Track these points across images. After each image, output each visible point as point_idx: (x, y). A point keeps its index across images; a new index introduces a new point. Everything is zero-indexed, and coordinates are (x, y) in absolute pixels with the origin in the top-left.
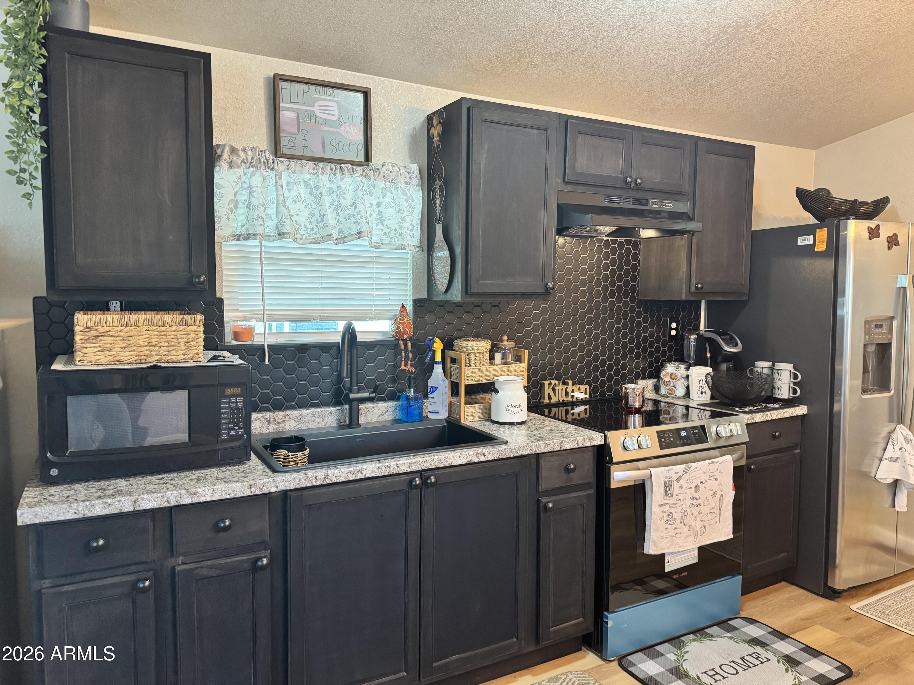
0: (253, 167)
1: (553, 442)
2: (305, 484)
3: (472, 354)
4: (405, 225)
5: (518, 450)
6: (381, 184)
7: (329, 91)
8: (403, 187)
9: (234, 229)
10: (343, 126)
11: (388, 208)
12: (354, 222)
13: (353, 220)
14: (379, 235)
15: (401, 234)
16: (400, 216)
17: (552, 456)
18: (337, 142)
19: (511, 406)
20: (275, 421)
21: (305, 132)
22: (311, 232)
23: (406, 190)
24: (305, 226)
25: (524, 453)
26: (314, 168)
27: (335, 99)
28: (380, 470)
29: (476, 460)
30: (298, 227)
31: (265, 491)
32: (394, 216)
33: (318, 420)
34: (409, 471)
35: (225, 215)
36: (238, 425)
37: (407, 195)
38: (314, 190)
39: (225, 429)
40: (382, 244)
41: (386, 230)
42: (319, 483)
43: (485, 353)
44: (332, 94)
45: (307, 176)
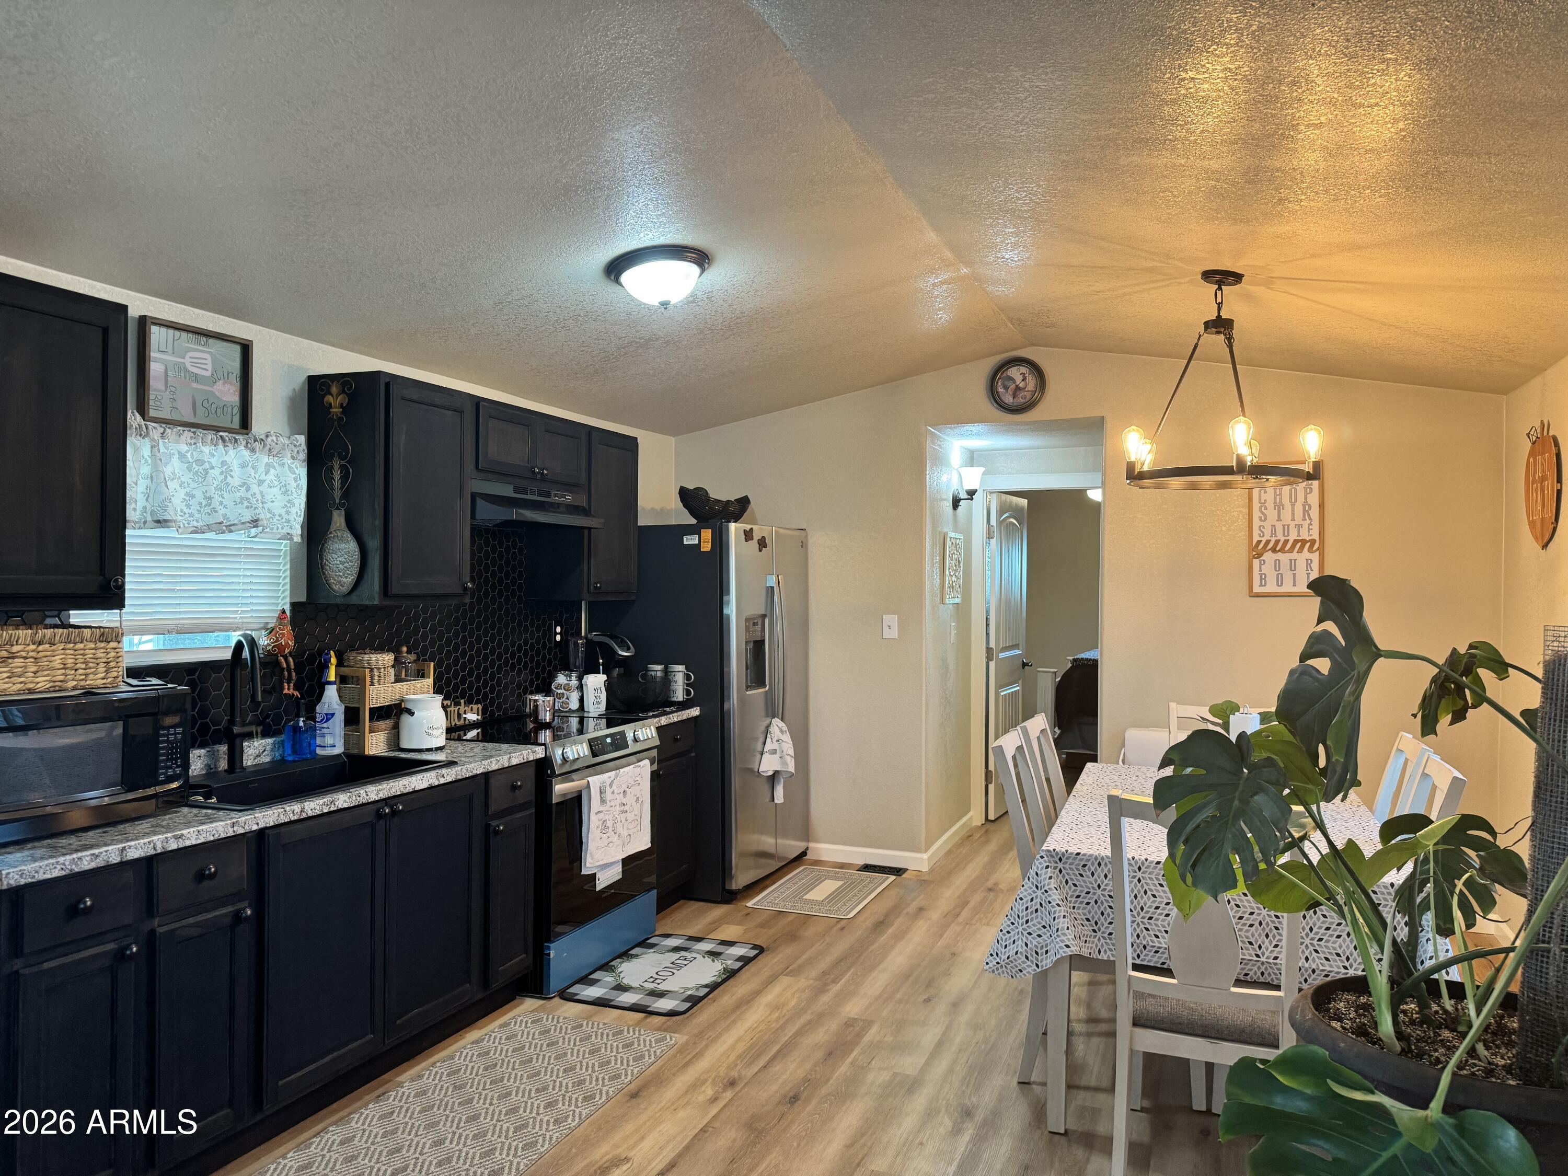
1: (502, 759)
2: (284, 819)
3: (375, 669)
5: (473, 769)
6: (265, 459)
7: (203, 340)
8: (289, 463)
10: (217, 384)
12: (247, 507)
16: (287, 498)
17: (500, 774)
18: (210, 403)
19: (432, 728)
21: (173, 389)
22: (191, 519)
23: (293, 466)
25: (478, 772)
26: (192, 437)
27: (209, 351)
31: (247, 829)
34: (377, 799)
36: (176, 763)
37: (295, 473)
38: (194, 465)
39: (163, 768)
41: (268, 516)
42: (296, 818)
43: (390, 669)
44: (206, 345)
45: (184, 448)
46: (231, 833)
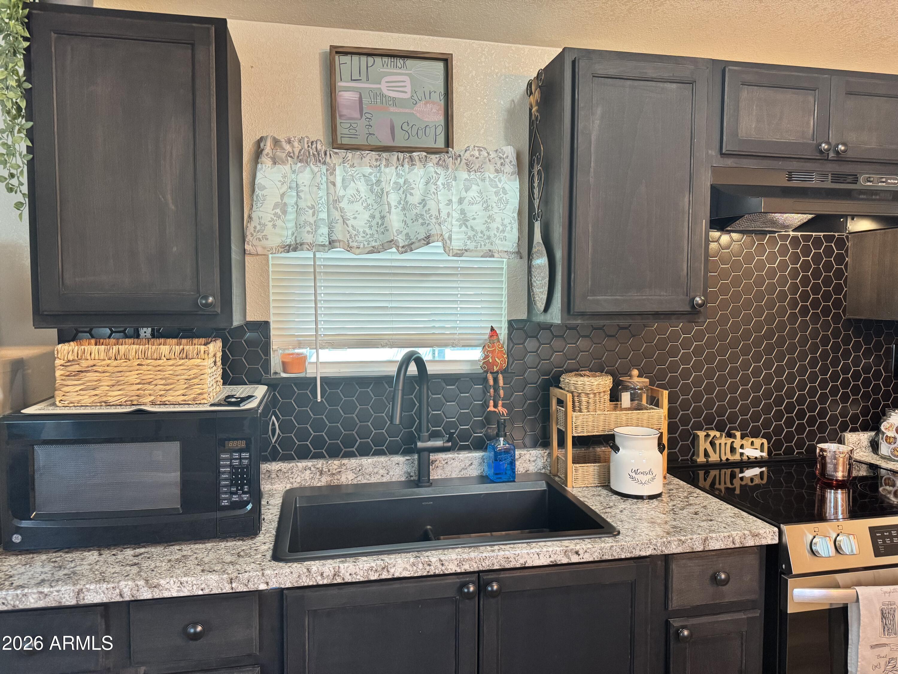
0: (301, 161)
1: (691, 539)
3: (583, 394)
4: (494, 225)
5: (634, 548)
6: (464, 175)
7: (400, 62)
8: (492, 176)
9: (284, 239)
10: (418, 105)
11: (473, 204)
12: (422, 224)
13: (421, 221)
14: (462, 239)
15: (489, 238)
16: (488, 214)
17: (690, 559)
18: (410, 126)
19: (636, 472)
20: (329, 471)
21: (369, 116)
22: (371, 239)
23: (497, 180)
24: (364, 232)
25: (643, 554)
26: (377, 160)
27: (407, 72)
28: (415, 568)
29: (565, 561)
30: (355, 233)
31: (252, 587)
32: (480, 214)
33: (382, 472)
34: (459, 571)
35: (270, 221)
36: (242, 489)
37: (497, 186)
38: (375, 187)
39: (226, 493)
40: (466, 250)
41: (471, 233)
42: (325, 582)
43: (602, 394)
44: (404, 65)
45: (368, 170)
46: (227, 589)
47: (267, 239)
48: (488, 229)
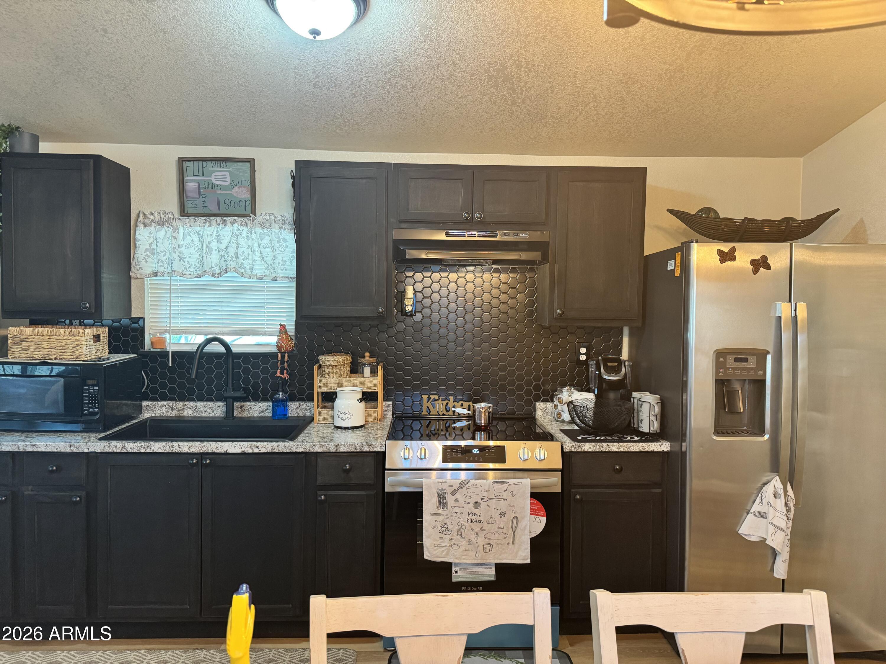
0: (159, 225)
1: (328, 444)
2: (108, 450)
4: (277, 261)
7: (223, 164)
8: (277, 231)
9: (154, 269)
10: (234, 189)
11: (266, 248)
14: (263, 269)
15: (274, 269)
17: (329, 456)
18: (230, 201)
21: (204, 196)
23: (279, 233)
24: (195, 265)
26: (204, 222)
27: (227, 169)
29: (250, 451)
30: (189, 265)
31: (80, 450)
32: (270, 254)
35: (143, 259)
36: (95, 406)
39: (86, 407)
40: (265, 276)
42: (118, 451)
44: (225, 166)
46: (68, 450)
47: (142, 269)
48: (274, 263)
